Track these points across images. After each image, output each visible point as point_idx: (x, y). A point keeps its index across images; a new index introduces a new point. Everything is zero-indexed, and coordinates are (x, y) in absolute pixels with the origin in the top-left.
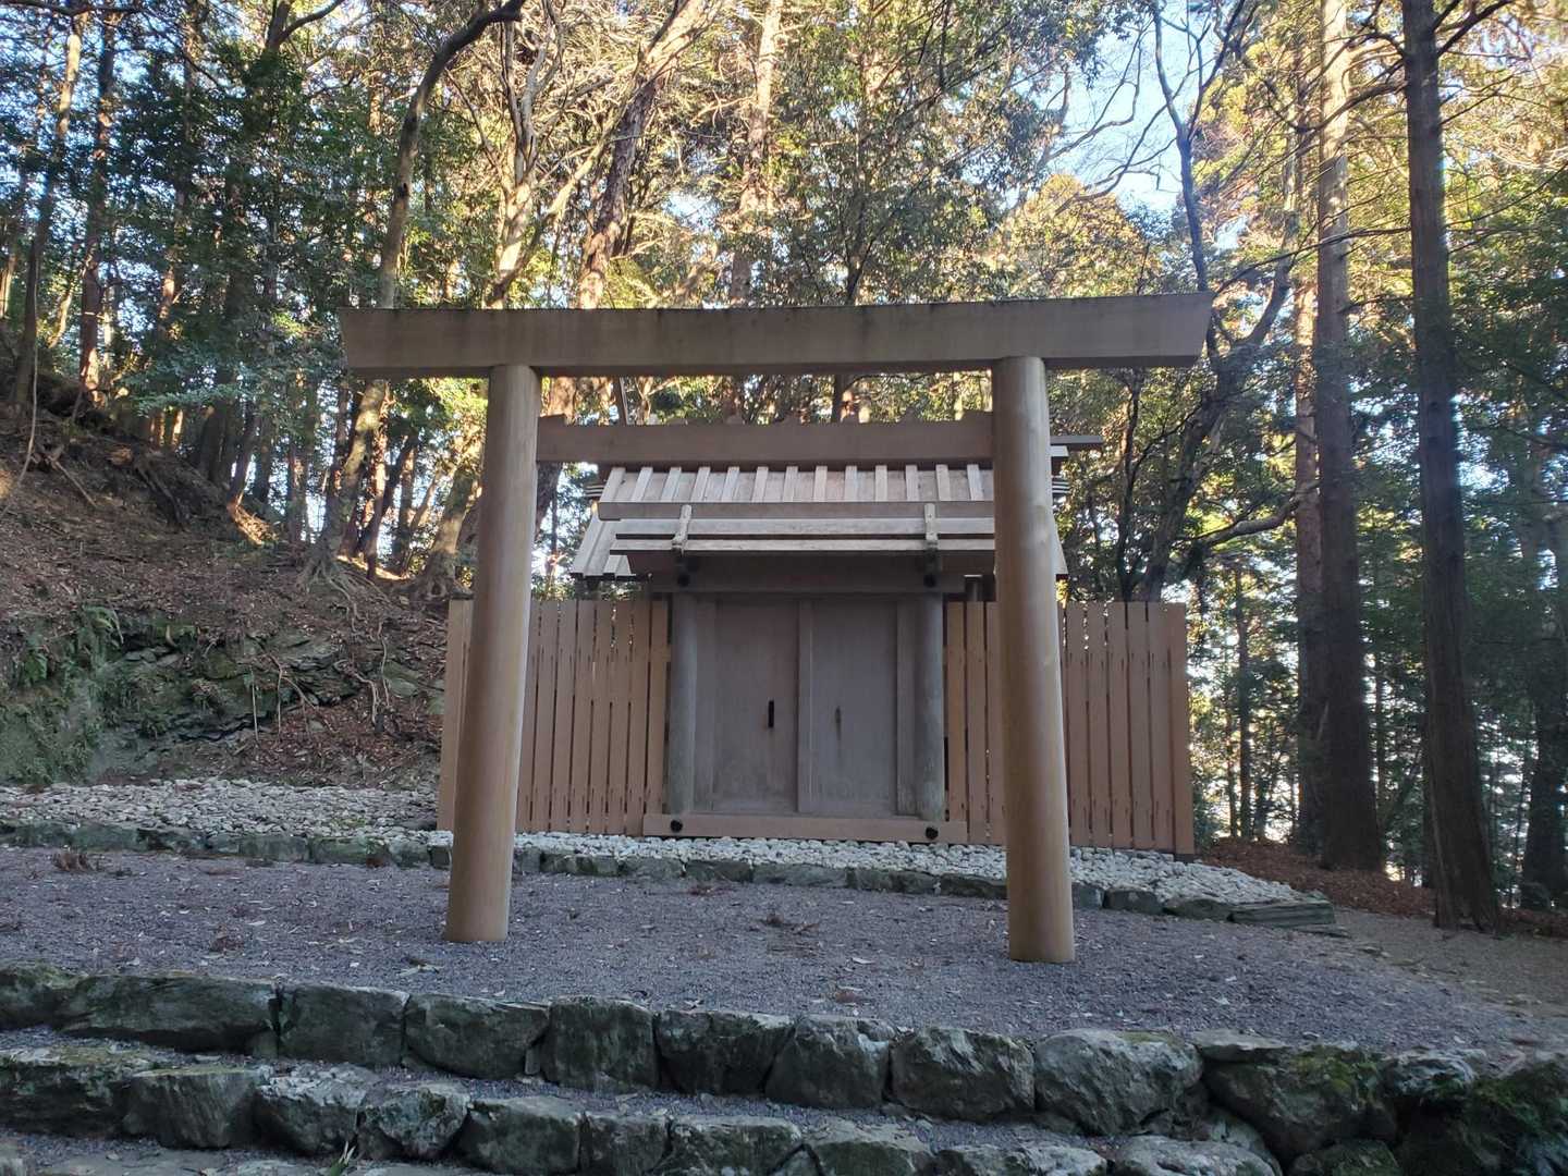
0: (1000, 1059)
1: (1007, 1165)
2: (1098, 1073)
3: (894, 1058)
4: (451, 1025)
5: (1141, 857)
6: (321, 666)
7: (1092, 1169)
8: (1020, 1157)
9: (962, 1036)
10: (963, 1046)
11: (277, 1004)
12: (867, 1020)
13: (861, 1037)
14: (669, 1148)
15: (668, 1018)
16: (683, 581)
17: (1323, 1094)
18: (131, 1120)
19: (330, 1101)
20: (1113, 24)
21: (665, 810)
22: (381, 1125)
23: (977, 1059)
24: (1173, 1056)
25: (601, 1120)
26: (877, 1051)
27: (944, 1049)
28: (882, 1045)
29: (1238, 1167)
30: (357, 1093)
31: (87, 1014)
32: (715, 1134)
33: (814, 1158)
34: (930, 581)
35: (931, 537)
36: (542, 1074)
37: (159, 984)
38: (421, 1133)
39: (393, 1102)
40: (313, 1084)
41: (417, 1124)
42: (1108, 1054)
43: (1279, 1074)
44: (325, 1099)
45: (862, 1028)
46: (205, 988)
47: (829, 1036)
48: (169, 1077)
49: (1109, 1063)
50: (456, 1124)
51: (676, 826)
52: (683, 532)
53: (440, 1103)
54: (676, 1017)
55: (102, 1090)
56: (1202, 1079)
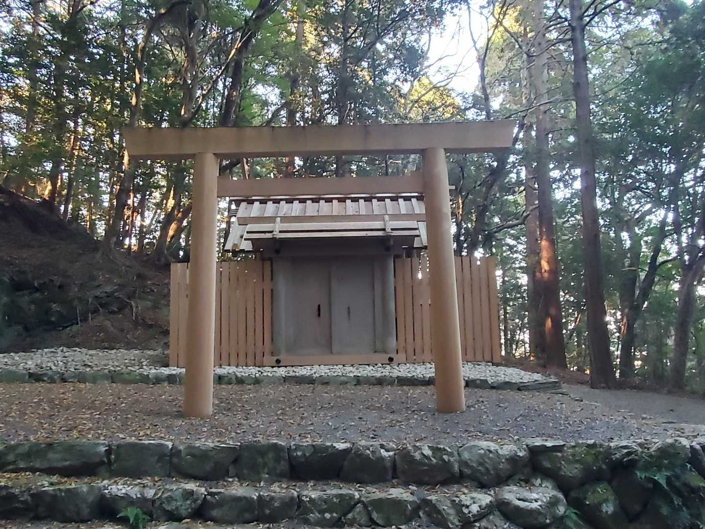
0: (444, 457)
1: (452, 504)
2: (487, 460)
3: (397, 459)
4: (193, 455)
5: (479, 365)
6: (109, 295)
7: (488, 502)
8: (457, 500)
9: (427, 448)
10: (427, 452)
11: (109, 452)
12: (384, 443)
13: (382, 451)
14: (299, 507)
15: (294, 447)
16: (277, 252)
17: (582, 464)
18: (41, 510)
19: (139, 496)
20: (450, 10)
21: (272, 354)
22: (164, 505)
23: (434, 457)
24: (518, 451)
25: (268, 495)
26: (389, 456)
27: (419, 454)
28: (391, 453)
29: (550, 497)
30: (151, 491)
31: (15, 461)
32: (320, 498)
33: (365, 506)
34: (388, 249)
35: (388, 230)
36: (237, 476)
37: (50, 445)
38: (184, 507)
39: (169, 494)
40: (129, 488)
41: (181, 503)
42: (490, 451)
43: (563, 456)
44: (136, 495)
45: (382, 446)
46: (73, 446)
47: (368, 451)
48: (59, 489)
49: (491, 455)
50: (199, 502)
51: (278, 361)
52: (277, 229)
53: (191, 493)
54: (298, 447)
55: (26, 497)
56: (530, 460)
